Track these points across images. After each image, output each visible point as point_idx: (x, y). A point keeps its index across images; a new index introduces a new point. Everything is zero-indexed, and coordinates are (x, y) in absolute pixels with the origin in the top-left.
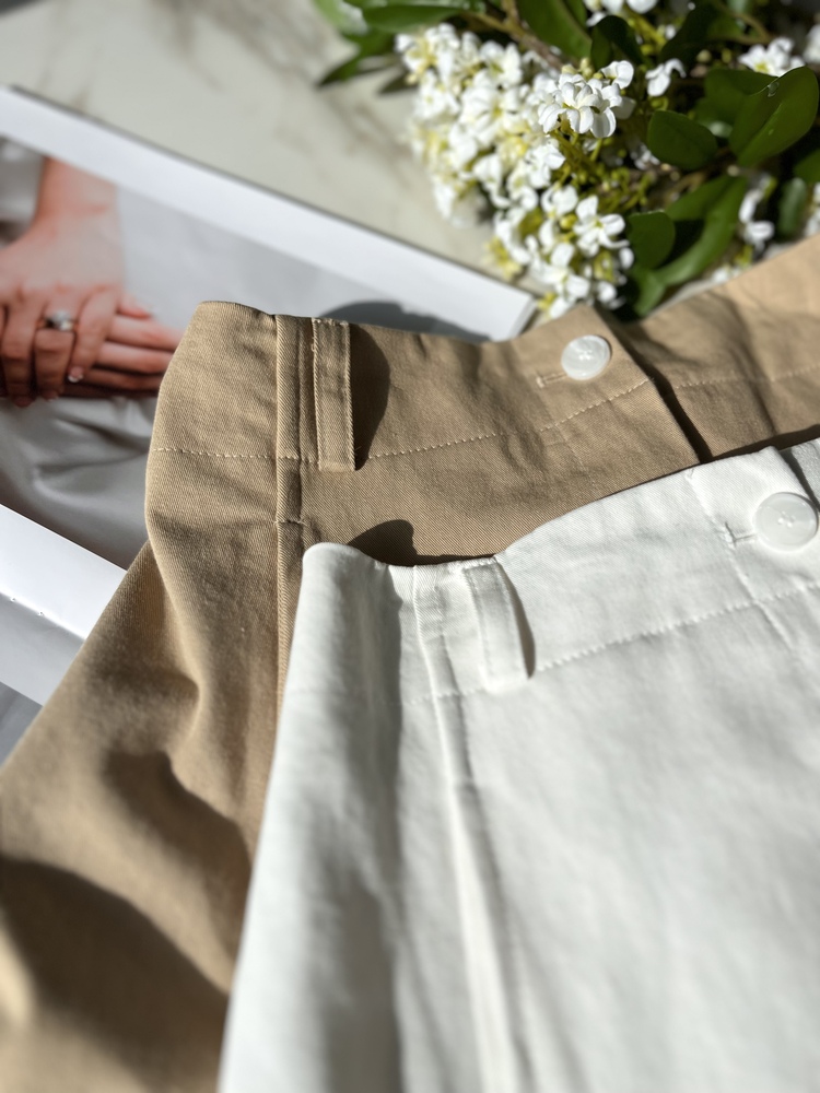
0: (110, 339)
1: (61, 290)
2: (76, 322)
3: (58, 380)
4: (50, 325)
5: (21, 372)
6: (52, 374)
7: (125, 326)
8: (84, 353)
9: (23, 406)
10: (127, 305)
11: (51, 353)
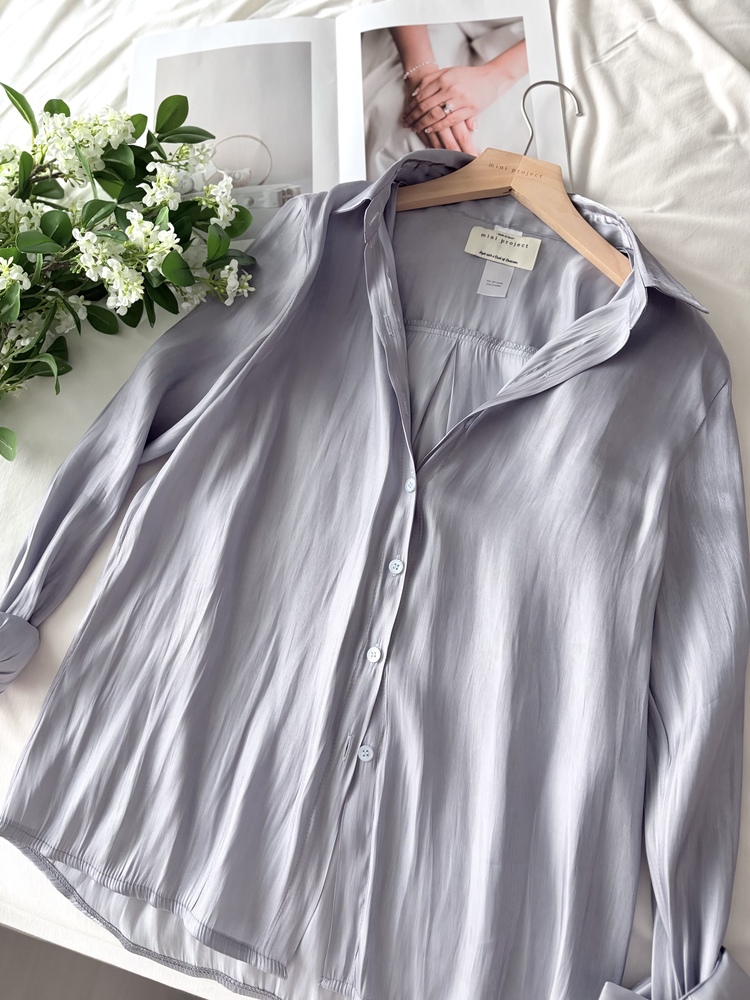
0: (451, 128)
1: (462, 97)
2: (451, 112)
3: (423, 127)
4: (444, 107)
5: (417, 115)
6: (423, 124)
7: (462, 128)
8: (439, 126)
9: (404, 127)
10: (470, 122)
11: (432, 116)
